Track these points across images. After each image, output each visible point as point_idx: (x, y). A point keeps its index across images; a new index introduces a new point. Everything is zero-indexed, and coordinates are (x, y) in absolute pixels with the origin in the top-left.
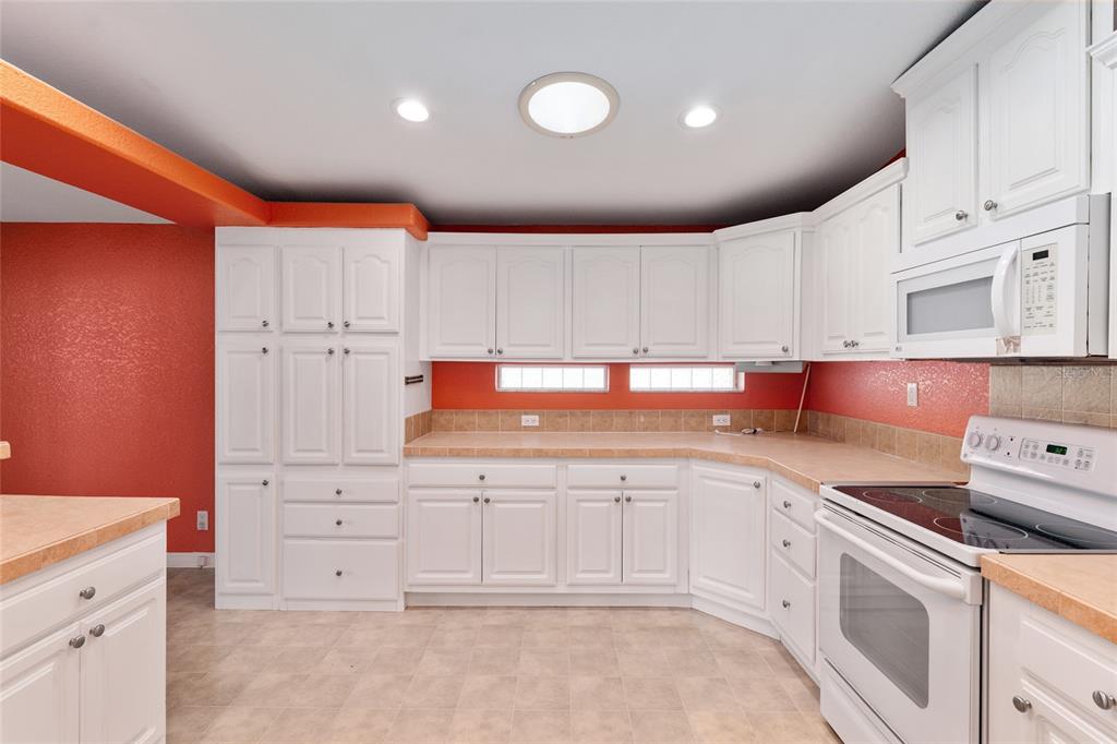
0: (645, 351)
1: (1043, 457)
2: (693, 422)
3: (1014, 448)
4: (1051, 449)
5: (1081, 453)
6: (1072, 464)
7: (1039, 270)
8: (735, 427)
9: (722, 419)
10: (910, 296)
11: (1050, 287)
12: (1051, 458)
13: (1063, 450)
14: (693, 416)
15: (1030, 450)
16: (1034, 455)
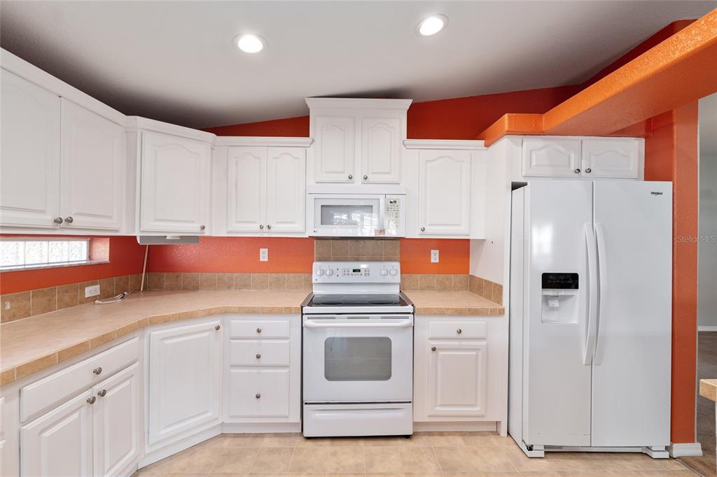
0: (70, 220)
1: (352, 275)
2: (67, 299)
3: (340, 273)
4: (354, 271)
5: (365, 271)
6: (363, 275)
7: (393, 207)
8: (106, 295)
9: (92, 291)
10: (322, 206)
11: (397, 213)
12: (355, 275)
13: (359, 271)
14: (67, 292)
15: (346, 273)
16: (348, 274)
